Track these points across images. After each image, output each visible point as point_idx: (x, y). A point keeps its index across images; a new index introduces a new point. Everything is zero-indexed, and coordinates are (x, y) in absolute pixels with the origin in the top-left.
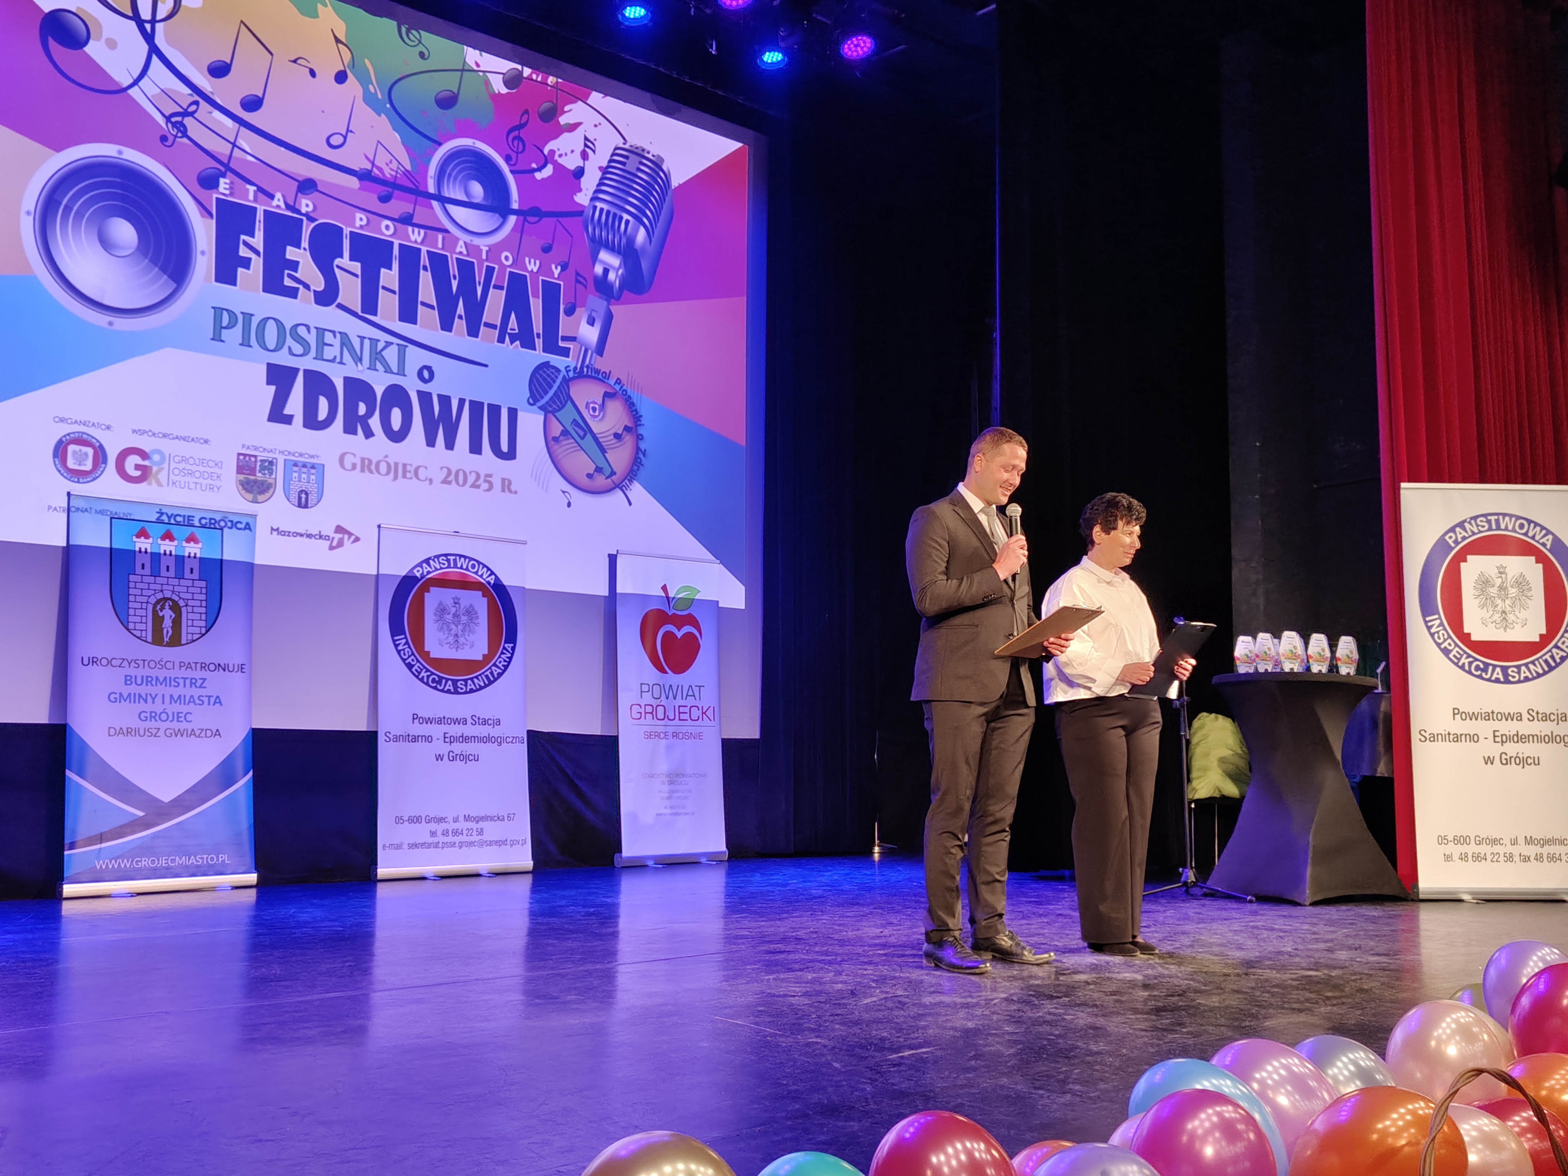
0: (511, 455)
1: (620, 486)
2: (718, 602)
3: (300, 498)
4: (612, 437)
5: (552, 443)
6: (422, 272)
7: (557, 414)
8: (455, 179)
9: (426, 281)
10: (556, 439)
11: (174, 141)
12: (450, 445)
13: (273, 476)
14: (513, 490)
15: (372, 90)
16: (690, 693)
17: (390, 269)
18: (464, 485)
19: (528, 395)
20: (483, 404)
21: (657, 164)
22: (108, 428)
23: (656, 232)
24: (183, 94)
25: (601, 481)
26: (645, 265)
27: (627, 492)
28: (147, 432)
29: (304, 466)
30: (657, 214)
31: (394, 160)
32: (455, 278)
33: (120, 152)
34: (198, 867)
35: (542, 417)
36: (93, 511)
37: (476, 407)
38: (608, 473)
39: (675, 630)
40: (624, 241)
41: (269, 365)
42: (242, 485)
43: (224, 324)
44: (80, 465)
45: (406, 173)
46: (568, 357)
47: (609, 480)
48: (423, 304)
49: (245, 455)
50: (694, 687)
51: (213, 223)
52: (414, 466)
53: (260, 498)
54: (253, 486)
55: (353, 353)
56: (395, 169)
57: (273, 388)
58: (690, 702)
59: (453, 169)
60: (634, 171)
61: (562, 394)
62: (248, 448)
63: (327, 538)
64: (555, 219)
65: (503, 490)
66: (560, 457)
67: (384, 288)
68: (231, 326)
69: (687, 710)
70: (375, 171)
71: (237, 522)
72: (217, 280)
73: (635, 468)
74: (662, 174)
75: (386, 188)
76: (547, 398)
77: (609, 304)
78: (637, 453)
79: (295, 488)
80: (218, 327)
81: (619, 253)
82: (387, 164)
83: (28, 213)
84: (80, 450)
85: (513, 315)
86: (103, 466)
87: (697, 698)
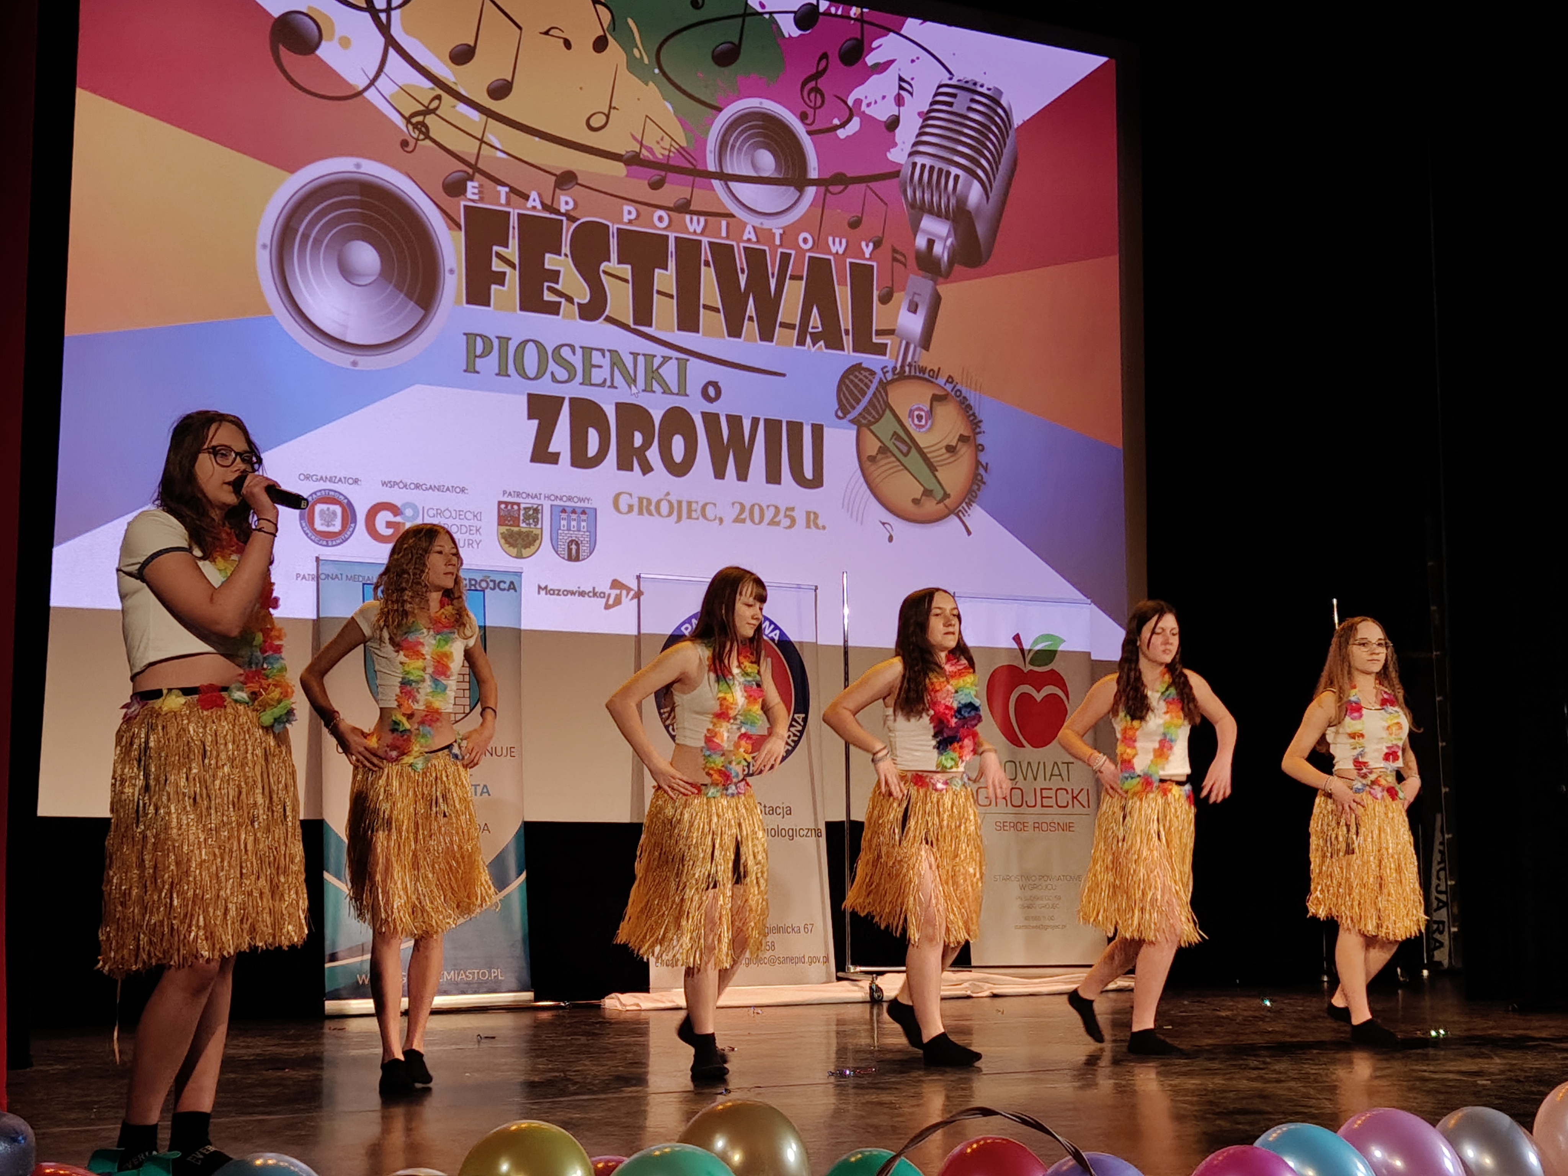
0: (817, 482)
1: (956, 511)
2: (1089, 654)
3: (570, 550)
4: (944, 450)
5: (869, 463)
6: (703, 268)
7: (872, 427)
8: (740, 149)
9: (708, 277)
10: (872, 459)
11: (416, 144)
12: (742, 476)
13: (539, 526)
14: (820, 525)
15: (637, 55)
16: (1056, 772)
17: (666, 269)
18: (761, 521)
19: (837, 407)
20: (780, 422)
21: (994, 100)
22: (356, 481)
23: (995, 185)
24: (422, 88)
25: (930, 506)
26: (981, 229)
27: (964, 519)
28: (398, 484)
29: (574, 512)
30: (995, 163)
31: (666, 137)
32: (743, 271)
33: (358, 166)
34: (468, 983)
35: (854, 433)
36: (344, 577)
37: (773, 426)
38: (938, 499)
39: (1034, 693)
40: (953, 201)
41: (529, 395)
42: (506, 540)
43: (479, 352)
44: (328, 526)
45: (682, 151)
46: (885, 354)
47: (941, 505)
48: (706, 307)
49: (506, 503)
50: (1060, 765)
51: (463, 233)
52: (700, 504)
53: (525, 552)
54: (517, 540)
55: (626, 375)
56: (668, 147)
57: (535, 423)
58: (1056, 783)
59: (737, 139)
60: (964, 112)
61: (879, 402)
62: (510, 494)
63: (602, 595)
64: (864, 185)
65: (808, 526)
66: (878, 480)
67: (659, 292)
68: (485, 354)
69: (1051, 793)
70: (644, 151)
71: (500, 582)
72: (468, 302)
73: (975, 487)
74: (1000, 111)
75: (657, 172)
76: (859, 408)
77: (936, 283)
78: (977, 468)
79: (564, 538)
80: (472, 356)
81: (947, 218)
82: (658, 143)
83: (264, 246)
84: (328, 509)
85: (815, 310)
86: (353, 525)
87: (1066, 778)
